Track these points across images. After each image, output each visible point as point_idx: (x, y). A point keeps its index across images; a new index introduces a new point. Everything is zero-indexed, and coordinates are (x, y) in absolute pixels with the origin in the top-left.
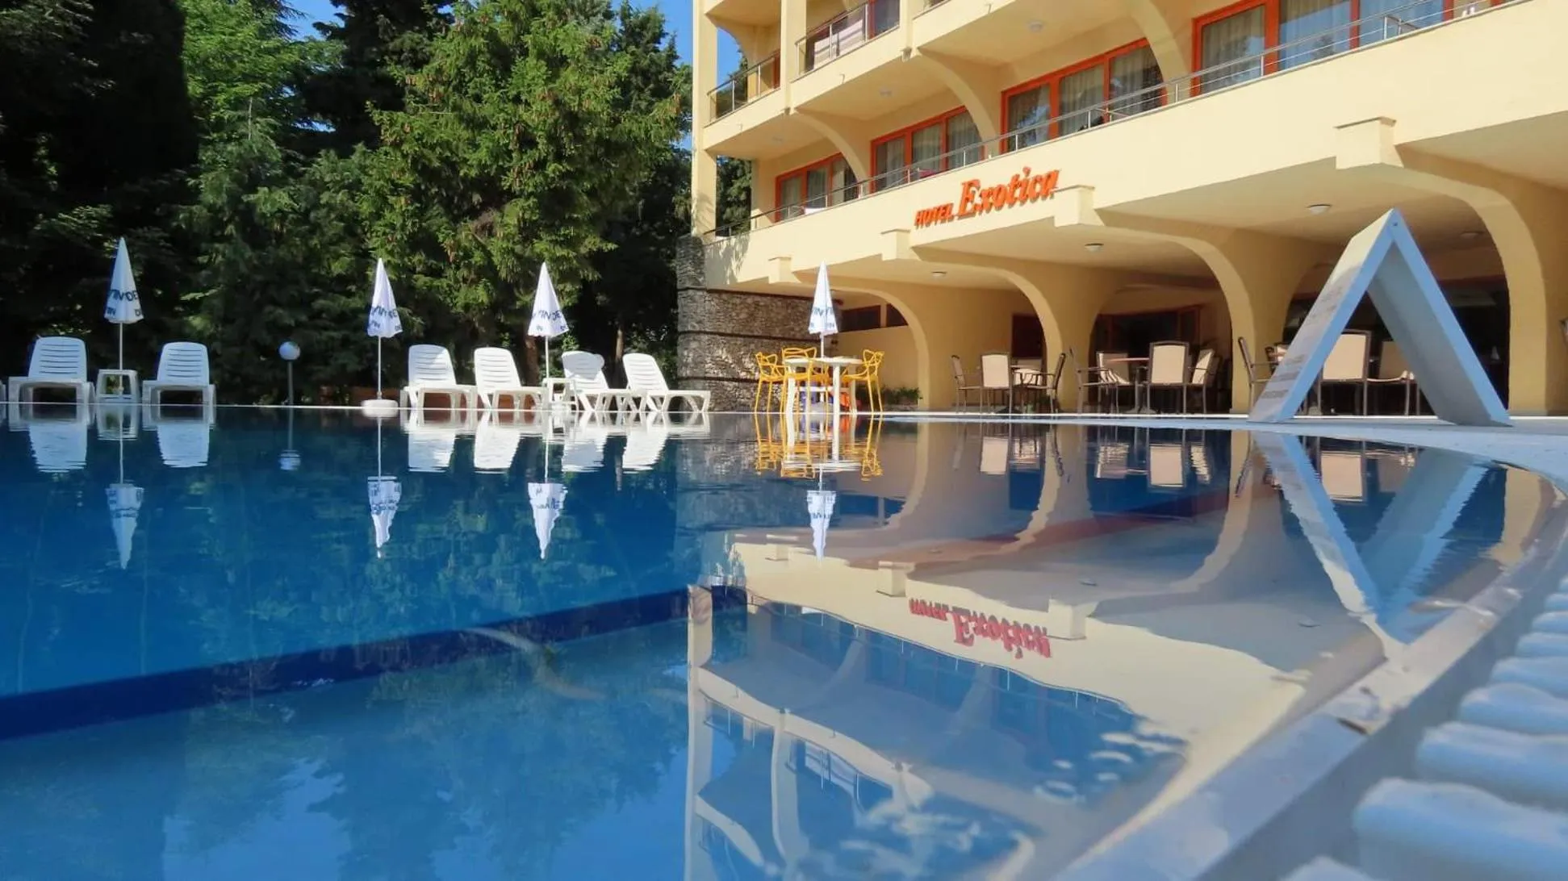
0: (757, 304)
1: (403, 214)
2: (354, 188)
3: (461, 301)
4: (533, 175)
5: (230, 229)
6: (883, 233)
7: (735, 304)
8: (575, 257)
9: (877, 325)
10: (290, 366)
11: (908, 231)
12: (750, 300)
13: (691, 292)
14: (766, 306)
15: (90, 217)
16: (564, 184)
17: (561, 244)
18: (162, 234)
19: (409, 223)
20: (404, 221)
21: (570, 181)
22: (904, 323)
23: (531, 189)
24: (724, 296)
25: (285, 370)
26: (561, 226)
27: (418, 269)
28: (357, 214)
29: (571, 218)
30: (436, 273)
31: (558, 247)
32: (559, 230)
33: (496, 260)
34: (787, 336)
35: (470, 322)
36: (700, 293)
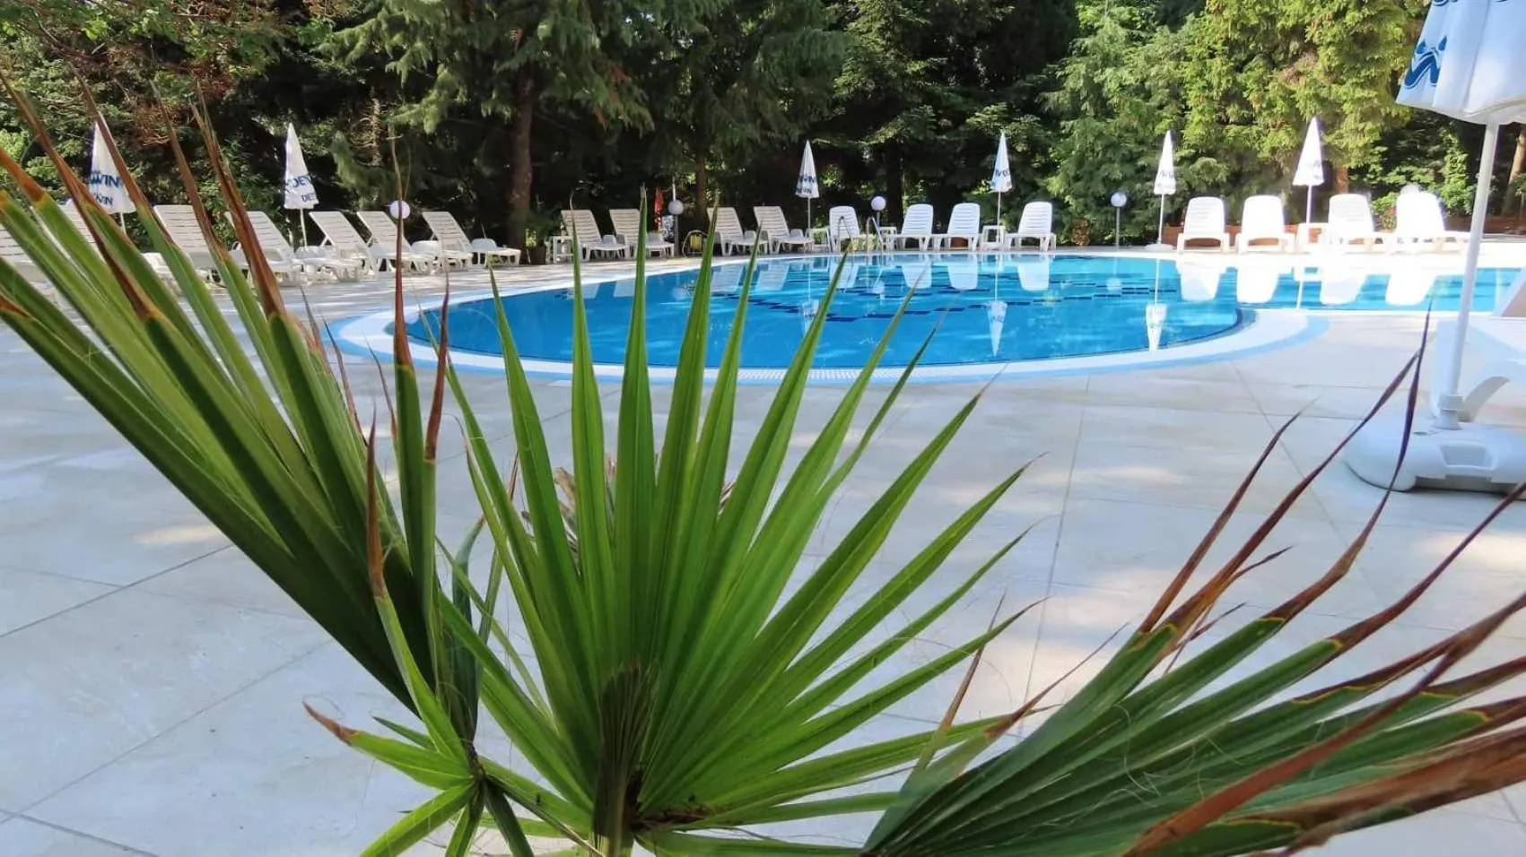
1: (1219, 74)
2: (1181, 56)
3: (1267, 147)
4: (1333, 26)
5: (1086, 106)
8: (1376, 96)
10: (1118, 211)
15: (993, 113)
16: (1365, 29)
17: (1362, 86)
18: (1035, 118)
19: (1224, 81)
20: (1220, 79)
21: (1370, 24)
23: (1328, 40)
25: (1115, 215)
26: (1362, 68)
27: (1231, 120)
28: (1182, 79)
29: (1372, 59)
30: (1249, 121)
31: (1359, 89)
32: (1359, 73)
33: (1300, 105)
35: (1275, 163)
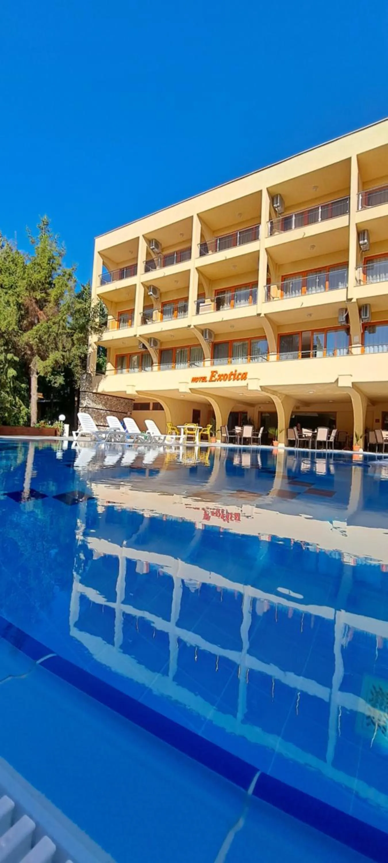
0: (108, 399)
6: (180, 383)
7: (101, 398)
9: (149, 409)
11: (188, 383)
12: (106, 397)
13: (87, 393)
14: (111, 399)
22: (163, 409)
24: (98, 395)
34: (117, 411)
36: (90, 393)
